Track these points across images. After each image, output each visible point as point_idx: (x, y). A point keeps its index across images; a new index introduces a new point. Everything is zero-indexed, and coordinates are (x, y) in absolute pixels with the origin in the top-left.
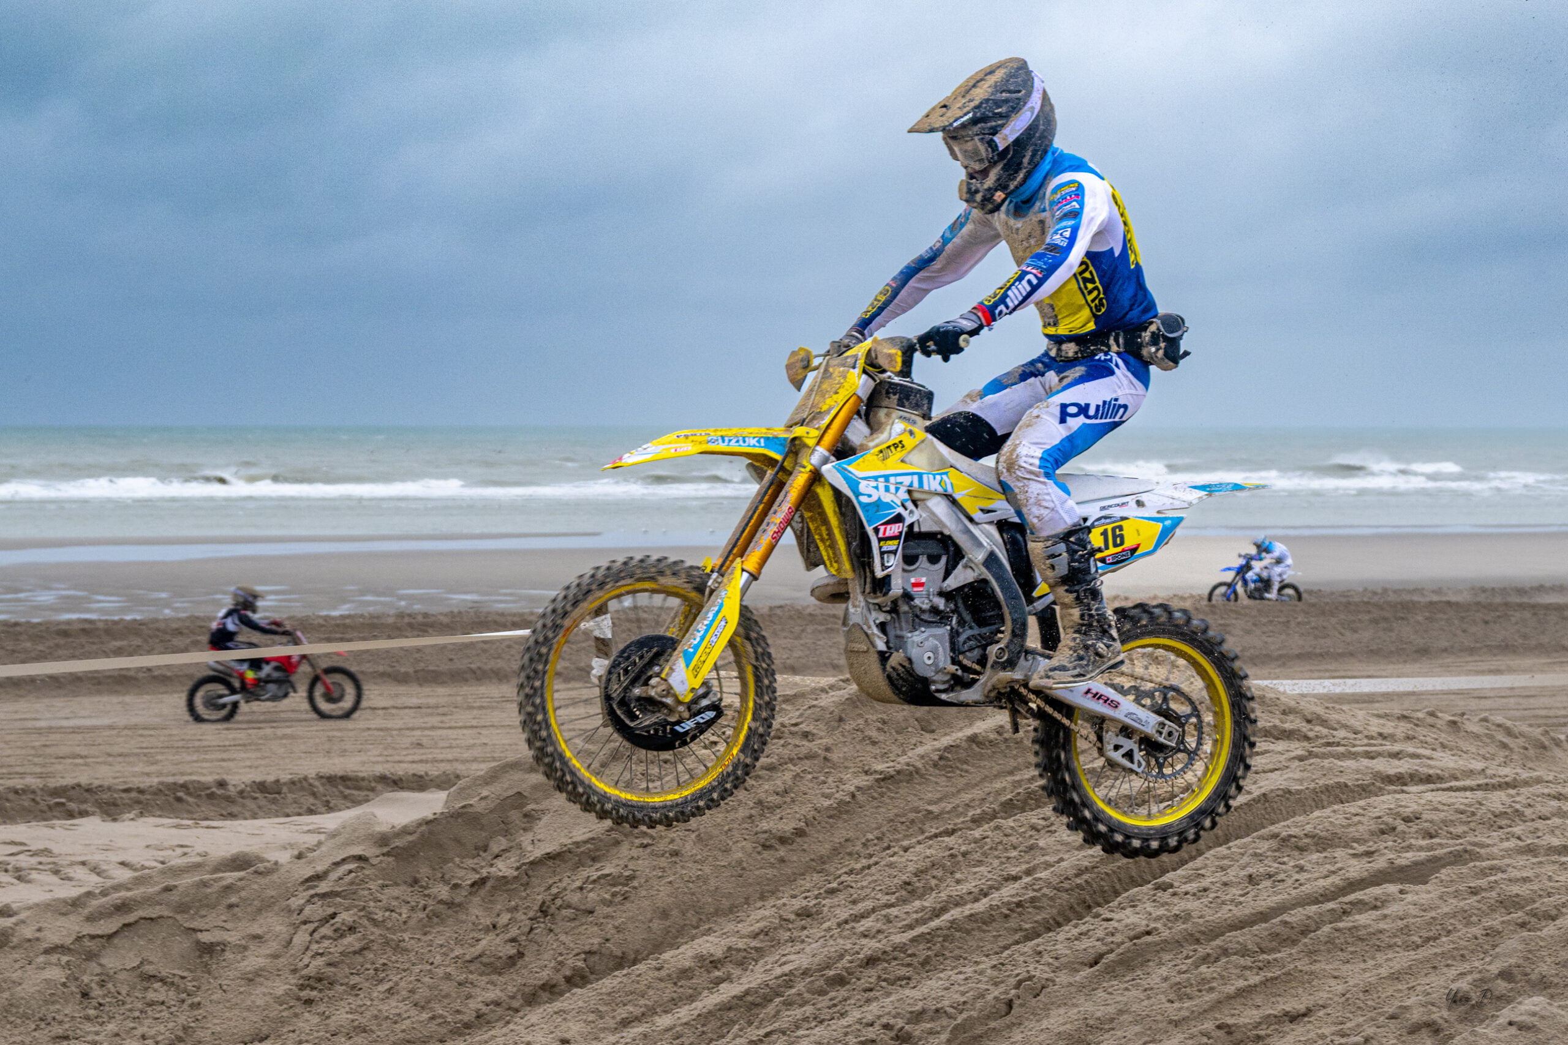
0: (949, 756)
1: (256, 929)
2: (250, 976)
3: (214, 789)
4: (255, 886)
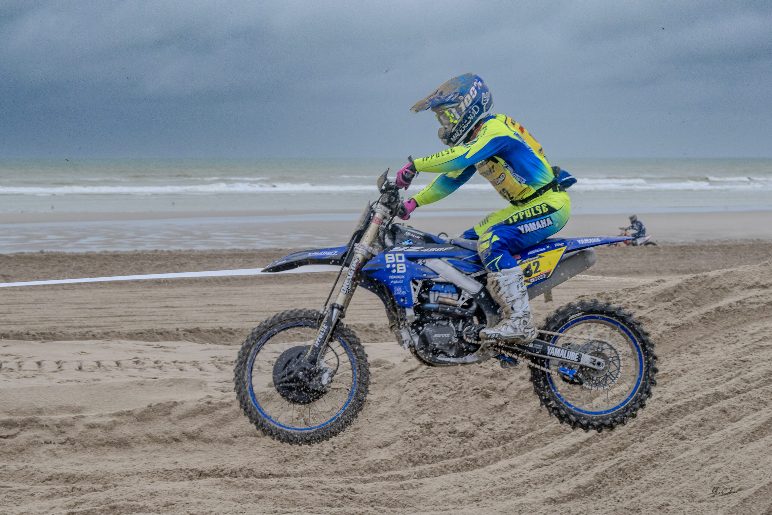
0: (707, 317)
1: (384, 394)
2: (382, 416)
3: (368, 328)
4: (384, 374)
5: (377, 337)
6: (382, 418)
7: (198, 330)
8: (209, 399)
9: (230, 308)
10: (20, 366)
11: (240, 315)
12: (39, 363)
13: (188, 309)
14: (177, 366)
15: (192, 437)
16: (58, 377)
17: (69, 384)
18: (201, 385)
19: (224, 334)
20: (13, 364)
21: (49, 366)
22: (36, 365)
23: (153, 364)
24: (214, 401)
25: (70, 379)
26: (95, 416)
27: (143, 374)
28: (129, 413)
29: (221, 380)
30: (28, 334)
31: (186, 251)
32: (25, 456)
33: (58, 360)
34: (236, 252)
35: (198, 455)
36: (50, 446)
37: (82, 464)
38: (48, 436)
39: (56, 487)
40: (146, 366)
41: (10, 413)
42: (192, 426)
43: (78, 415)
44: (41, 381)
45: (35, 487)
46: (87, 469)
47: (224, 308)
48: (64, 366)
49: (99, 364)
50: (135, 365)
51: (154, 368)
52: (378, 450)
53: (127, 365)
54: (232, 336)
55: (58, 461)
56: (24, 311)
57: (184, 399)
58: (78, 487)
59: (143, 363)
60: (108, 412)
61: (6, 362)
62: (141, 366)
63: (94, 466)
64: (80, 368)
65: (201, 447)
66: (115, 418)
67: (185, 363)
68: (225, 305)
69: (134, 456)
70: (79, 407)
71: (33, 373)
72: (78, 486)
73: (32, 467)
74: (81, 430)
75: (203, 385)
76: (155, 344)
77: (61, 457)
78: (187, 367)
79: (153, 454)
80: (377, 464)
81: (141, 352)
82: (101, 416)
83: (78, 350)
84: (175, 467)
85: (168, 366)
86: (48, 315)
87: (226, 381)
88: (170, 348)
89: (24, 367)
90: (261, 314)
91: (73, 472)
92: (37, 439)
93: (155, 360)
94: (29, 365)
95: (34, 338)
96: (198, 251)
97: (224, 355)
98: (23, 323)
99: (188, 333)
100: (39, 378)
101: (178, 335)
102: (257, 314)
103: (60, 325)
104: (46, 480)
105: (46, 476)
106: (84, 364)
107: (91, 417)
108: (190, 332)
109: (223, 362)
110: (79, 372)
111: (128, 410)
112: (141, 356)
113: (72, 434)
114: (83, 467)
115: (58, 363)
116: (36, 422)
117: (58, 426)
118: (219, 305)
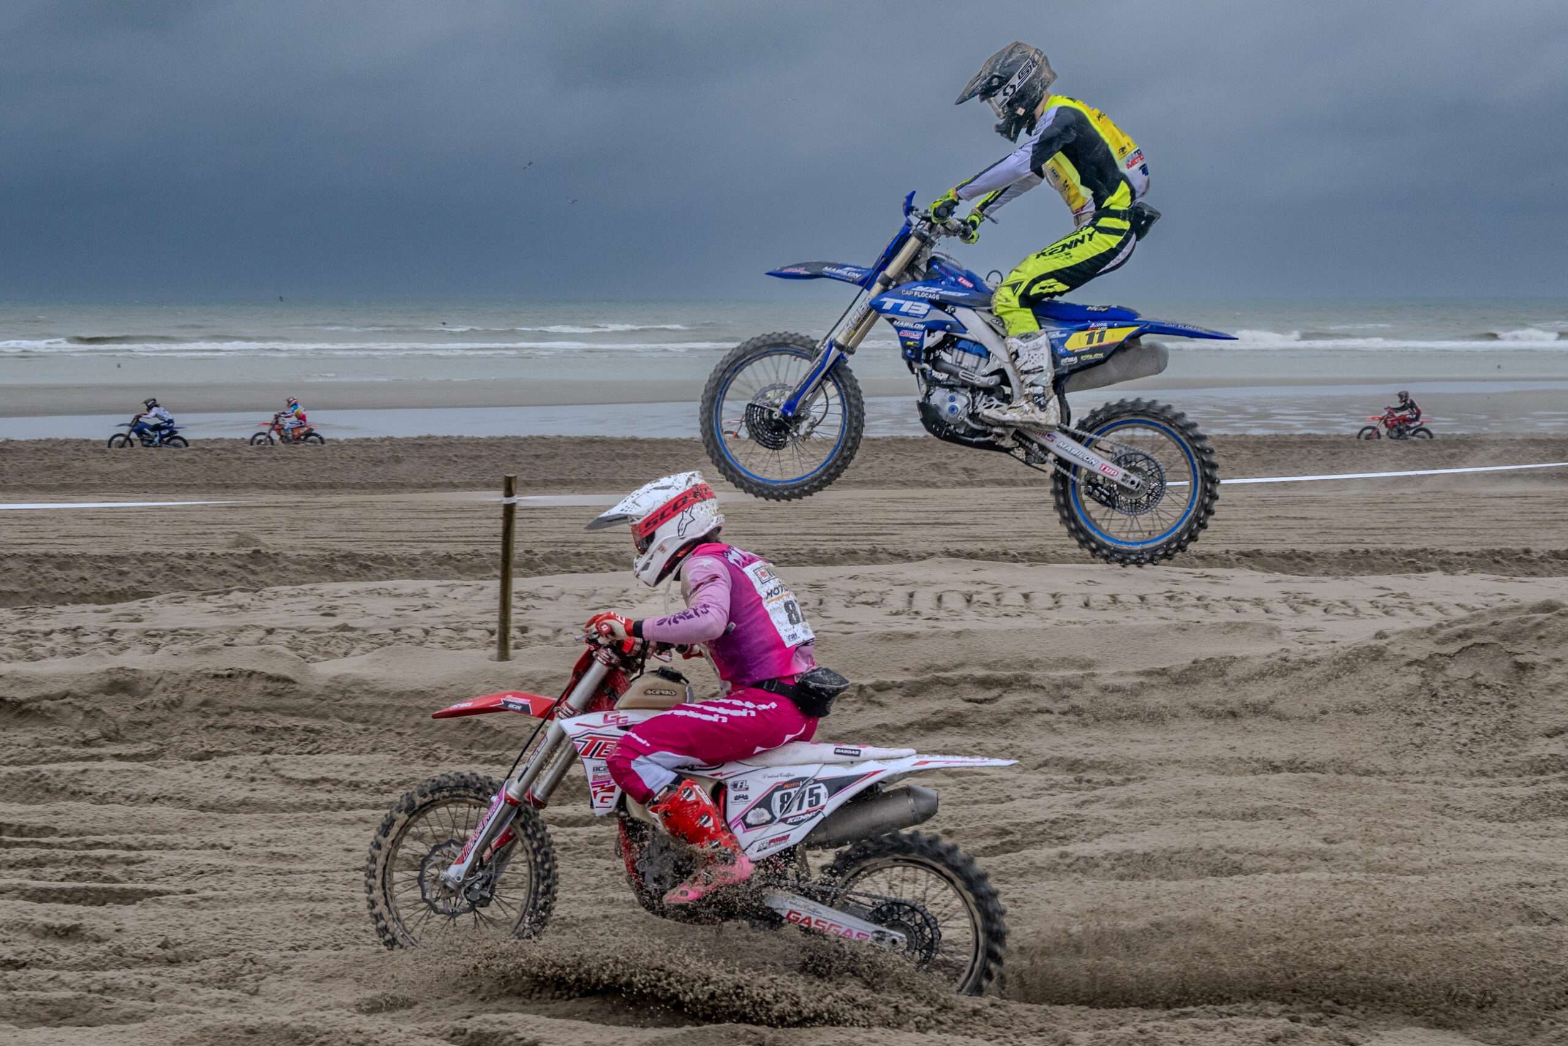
5: (1535, 570)
6: (1552, 690)
7: (1258, 553)
8: (1285, 655)
9: (1303, 522)
10: (998, 600)
11: (1318, 534)
12: (1026, 596)
13: (1239, 523)
14: (1231, 606)
15: (1258, 710)
16: (1055, 616)
17: (1071, 626)
18: (1271, 632)
19: (1297, 560)
20: (988, 596)
21: (1042, 600)
22: (1022, 598)
23: (1195, 602)
24: (1292, 657)
25: (1073, 619)
26: (1115, 674)
27: (1182, 616)
28: (1163, 672)
29: (1298, 628)
30: (1005, 554)
31: (1236, 436)
32: (1009, 730)
33: (1053, 591)
34: (1312, 439)
35: (1266, 738)
36: (1047, 717)
37: (1092, 745)
38: (1044, 702)
39: (1055, 777)
40: (1184, 603)
41: (987, 666)
42: (1259, 693)
43: (1088, 672)
44: (1029, 622)
45: (1023, 776)
46: (1099, 753)
47: (1295, 522)
48: (1064, 601)
49: (1114, 599)
50: (1168, 602)
51: (1197, 606)
52: (1546, 740)
53: (1155, 602)
54: (1309, 564)
55: (1057, 740)
56: (995, 522)
57: (1247, 653)
58: (1086, 778)
59: (1180, 600)
60: (1132, 670)
61: (978, 593)
62: (1177, 604)
63: (1110, 748)
64: (1086, 605)
65: (1269, 726)
66: (1142, 679)
67: (1243, 600)
68: (1295, 518)
69: (1170, 737)
70: (1090, 660)
71: (1017, 611)
72: (1087, 776)
73: (1019, 746)
74: (1092, 694)
75: (1276, 633)
76: (1198, 571)
77: (1061, 734)
78: (1246, 606)
79: (1199, 734)
80: (1543, 761)
81: (1176, 582)
82: (1122, 674)
83: (1084, 578)
84: (1232, 754)
85: (1218, 604)
86: (1031, 527)
87: (1306, 630)
88: (1221, 578)
89: (1004, 602)
90: (1351, 532)
91: (1079, 757)
92: (1027, 706)
93: (1198, 595)
94: (1013, 598)
95: (1015, 559)
96: (1254, 436)
97: (1301, 590)
98: (995, 539)
99: (1243, 558)
100: (1027, 618)
101: (1228, 560)
102: (1346, 532)
103: (1050, 543)
104: (1040, 766)
105: (1040, 760)
106: (1093, 598)
107: (1106, 675)
108: (1247, 555)
109: (1301, 600)
110: (1085, 611)
111: (1162, 666)
112: (1174, 588)
113: (1078, 699)
114: (1092, 750)
115: (1054, 596)
116: (1026, 681)
117: (1058, 687)
118: (1287, 518)
